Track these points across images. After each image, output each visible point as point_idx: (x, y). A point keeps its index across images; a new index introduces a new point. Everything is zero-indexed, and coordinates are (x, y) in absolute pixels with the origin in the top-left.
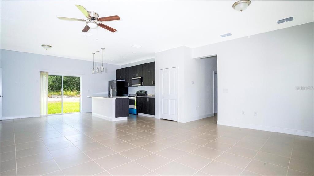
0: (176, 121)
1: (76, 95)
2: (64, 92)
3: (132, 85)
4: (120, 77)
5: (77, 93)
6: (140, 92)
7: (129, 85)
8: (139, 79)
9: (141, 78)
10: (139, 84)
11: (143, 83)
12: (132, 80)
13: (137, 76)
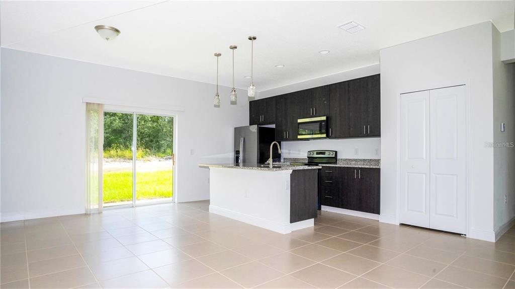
0: (460, 234)
1: (142, 157)
2: (119, 150)
3: (299, 137)
4: (262, 118)
5: (143, 153)
6: (319, 154)
7: (289, 137)
8: (321, 122)
9: (327, 118)
10: (321, 133)
11: (334, 132)
12: (300, 125)
13: (313, 114)
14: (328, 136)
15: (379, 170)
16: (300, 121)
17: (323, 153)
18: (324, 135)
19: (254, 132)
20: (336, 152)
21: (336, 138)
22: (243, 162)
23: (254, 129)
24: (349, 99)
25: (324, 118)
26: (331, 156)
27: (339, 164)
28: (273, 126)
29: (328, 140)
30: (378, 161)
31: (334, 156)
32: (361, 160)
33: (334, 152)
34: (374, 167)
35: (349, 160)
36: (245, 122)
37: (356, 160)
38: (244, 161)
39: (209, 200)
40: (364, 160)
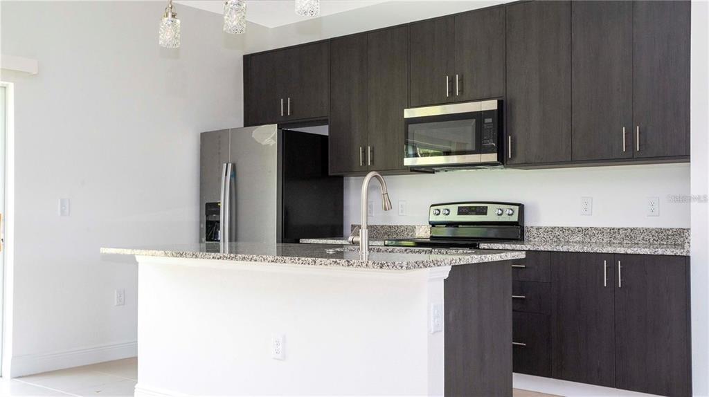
4: (284, 107)
6: (466, 213)
7: (372, 161)
8: (479, 116)
9: (500, 103)
10: (480, 149)
11: (519, 148)
12: (410, 126)
13: (452, 91)
14: (503, 161)
15: (687, 259)
16: (409, 113)
17: (483, 211)
18: (493, 157)
19: (267, 145)
20: (521, 207)
21: (528, 164)
22: (230, 240)
23: (268, 136)
24: (571, 46)
25: (492, 105)
26: (505, 218)
27: (535, 244)
28: (323, 130)
29: (500, 172)
30: (681, 235)
31: (515, 218)
32: (601, 231)
33: (517, 208)
34: (668, 253)
35: (563, 229)
36: (232, 113)
37: (585, 231)
38: (234, 237)
39: (136, 358)
40: (613, 232)
